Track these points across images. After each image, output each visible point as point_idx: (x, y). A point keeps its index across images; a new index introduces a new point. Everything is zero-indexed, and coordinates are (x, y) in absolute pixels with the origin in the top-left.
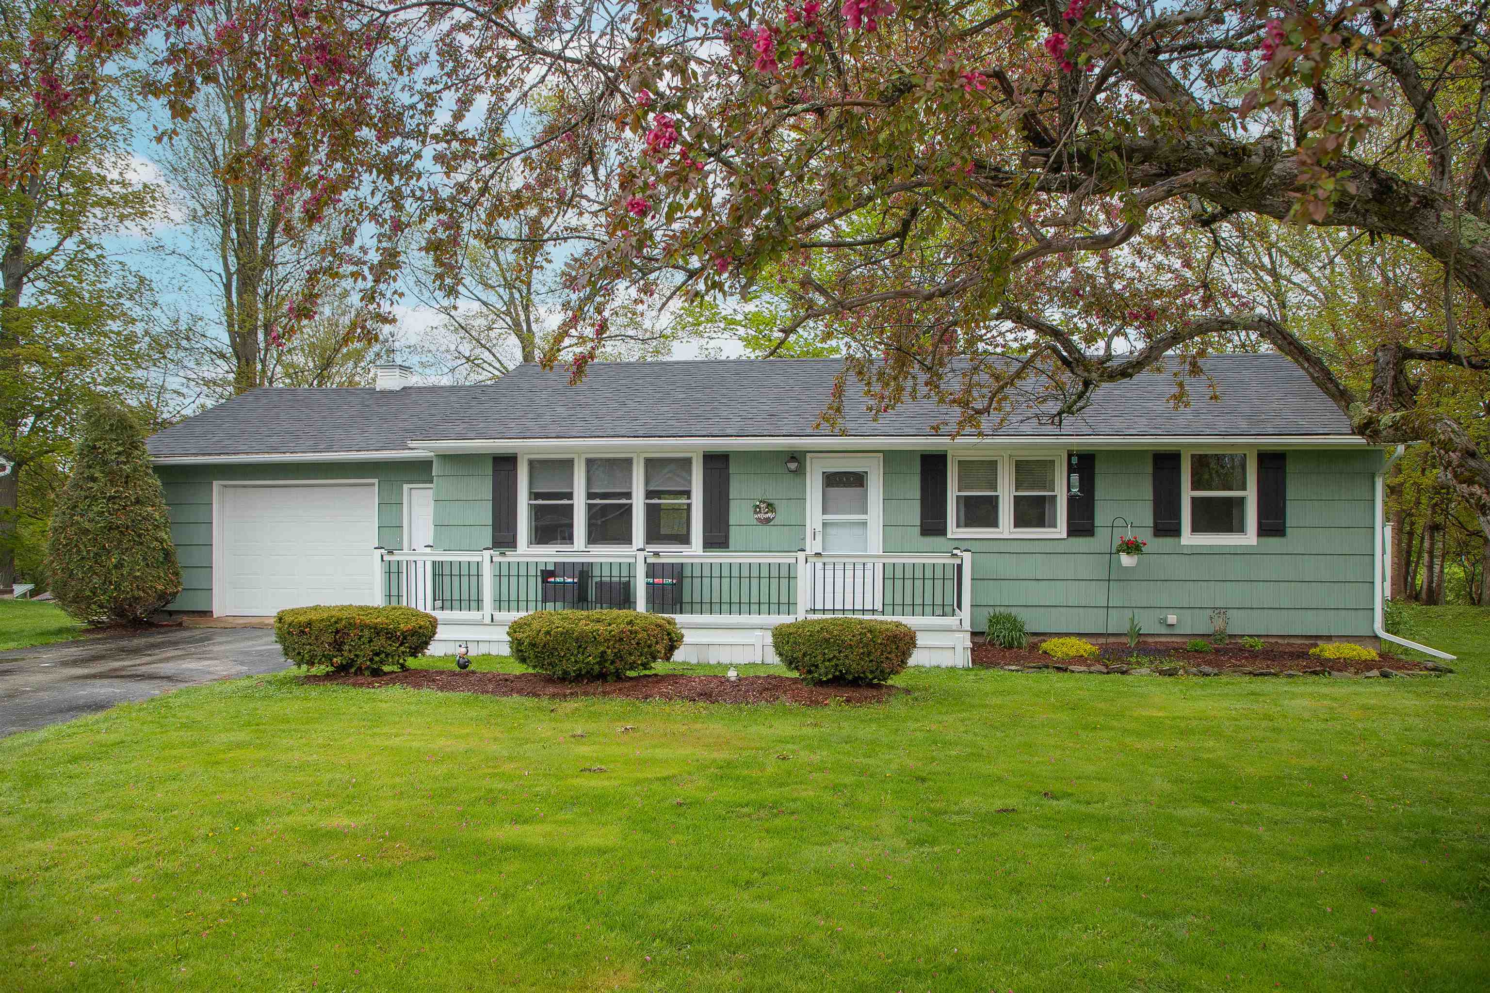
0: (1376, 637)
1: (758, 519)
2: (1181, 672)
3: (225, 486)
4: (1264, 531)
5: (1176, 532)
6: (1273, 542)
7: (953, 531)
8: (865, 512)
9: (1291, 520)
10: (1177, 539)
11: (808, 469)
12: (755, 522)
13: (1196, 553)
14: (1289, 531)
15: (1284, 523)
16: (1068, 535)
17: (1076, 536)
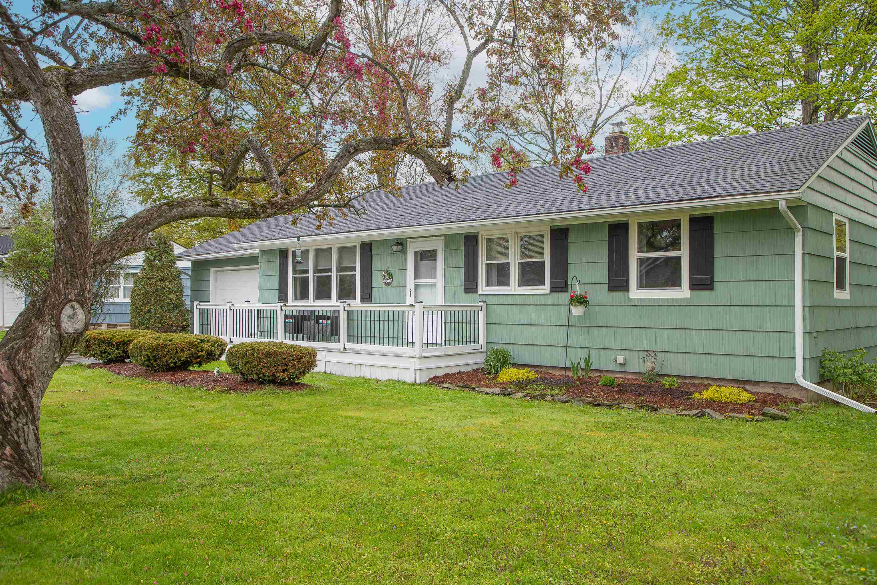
0: (797, 385)
1: (385, 283)
2: (549, 398)
3: (217, 271)
4: (694, 286)
5: (624, 287)
6: (704, 295)
7: (483, 289)
8: (435, 277)
9: (718, 275)
10: (626, 293)
11: (408, 249)
12: (383, 285)
13: (641, 304)
14: (716, 285)
15: (712, 278)
16: (551, 292)
17: (556, 292)
